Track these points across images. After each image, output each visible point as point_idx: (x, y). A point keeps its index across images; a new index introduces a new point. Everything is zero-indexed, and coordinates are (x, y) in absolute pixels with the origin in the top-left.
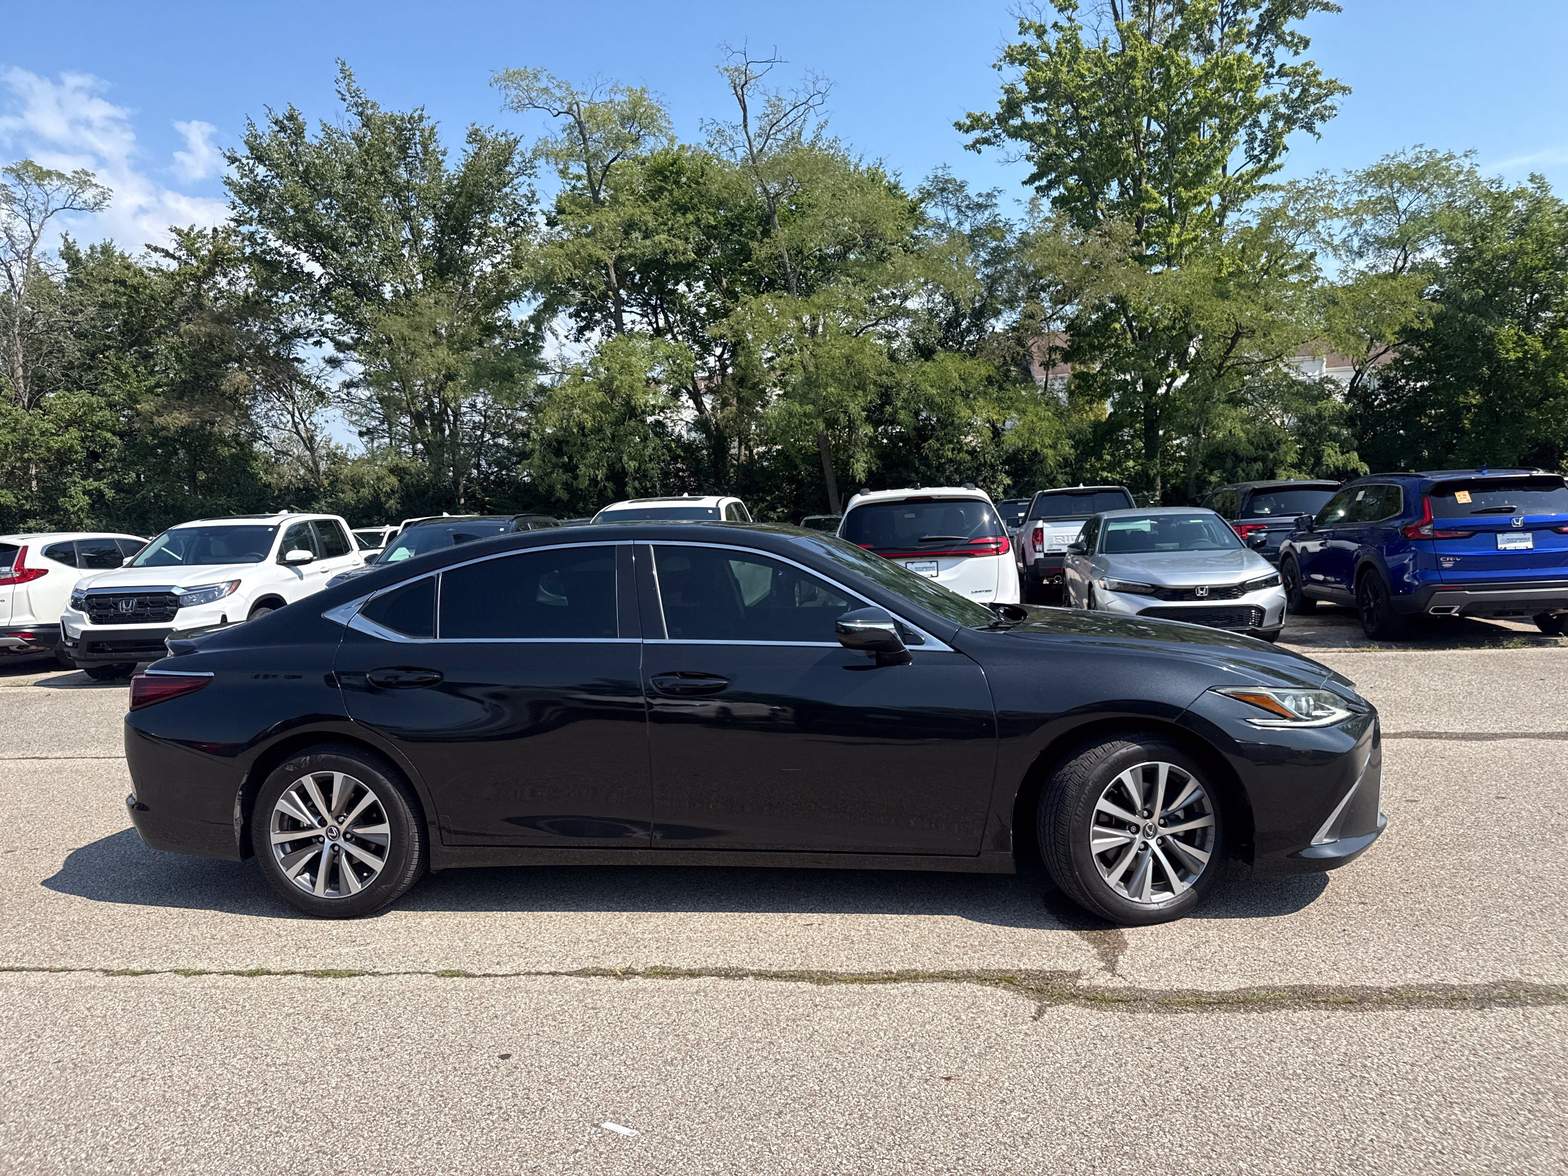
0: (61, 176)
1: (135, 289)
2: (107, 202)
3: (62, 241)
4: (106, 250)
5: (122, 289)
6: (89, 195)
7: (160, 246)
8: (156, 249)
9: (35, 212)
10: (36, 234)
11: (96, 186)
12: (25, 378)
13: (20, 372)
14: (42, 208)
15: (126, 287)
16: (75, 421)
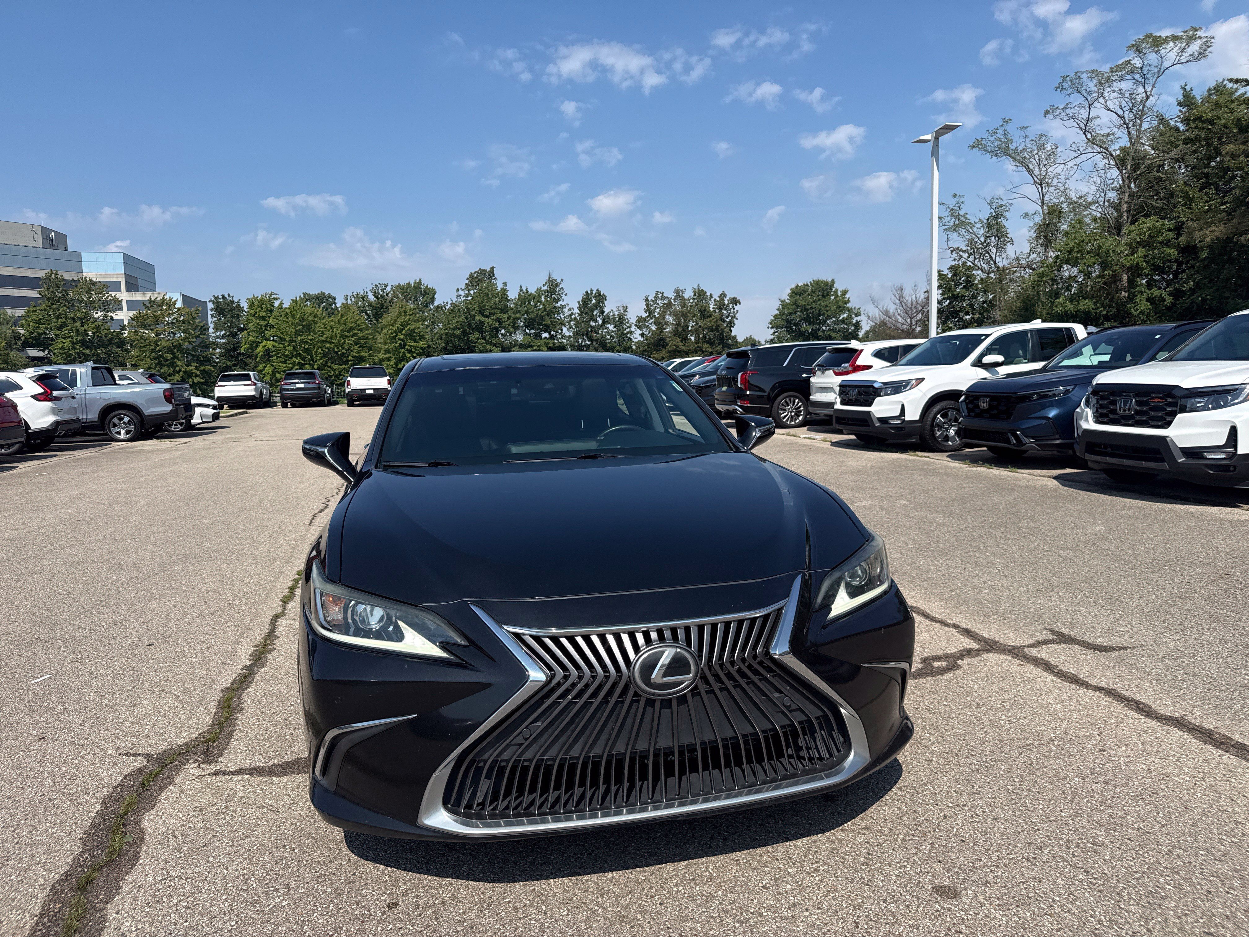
0: (1175, 38)
1: (1211, 122)
2: (1209, 50)
3: (1182, 91)
4: (1219, 89)
5: (1200, 125)
6: (1195, 47)
7: (1241, 77)
8: (1237, 81)
9: (1149, 76)
10: (1149, 93)
11: (1200, 38)
12: (1128, 211)
13: (1125, 207)
14: (1156, 70)
15: (1204, 122)
16: (1147, 244)
